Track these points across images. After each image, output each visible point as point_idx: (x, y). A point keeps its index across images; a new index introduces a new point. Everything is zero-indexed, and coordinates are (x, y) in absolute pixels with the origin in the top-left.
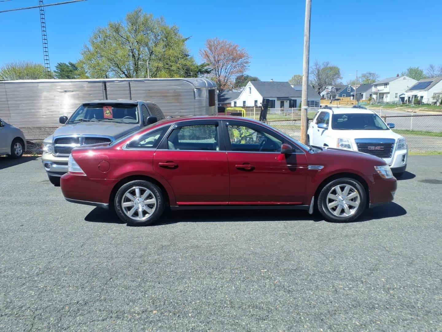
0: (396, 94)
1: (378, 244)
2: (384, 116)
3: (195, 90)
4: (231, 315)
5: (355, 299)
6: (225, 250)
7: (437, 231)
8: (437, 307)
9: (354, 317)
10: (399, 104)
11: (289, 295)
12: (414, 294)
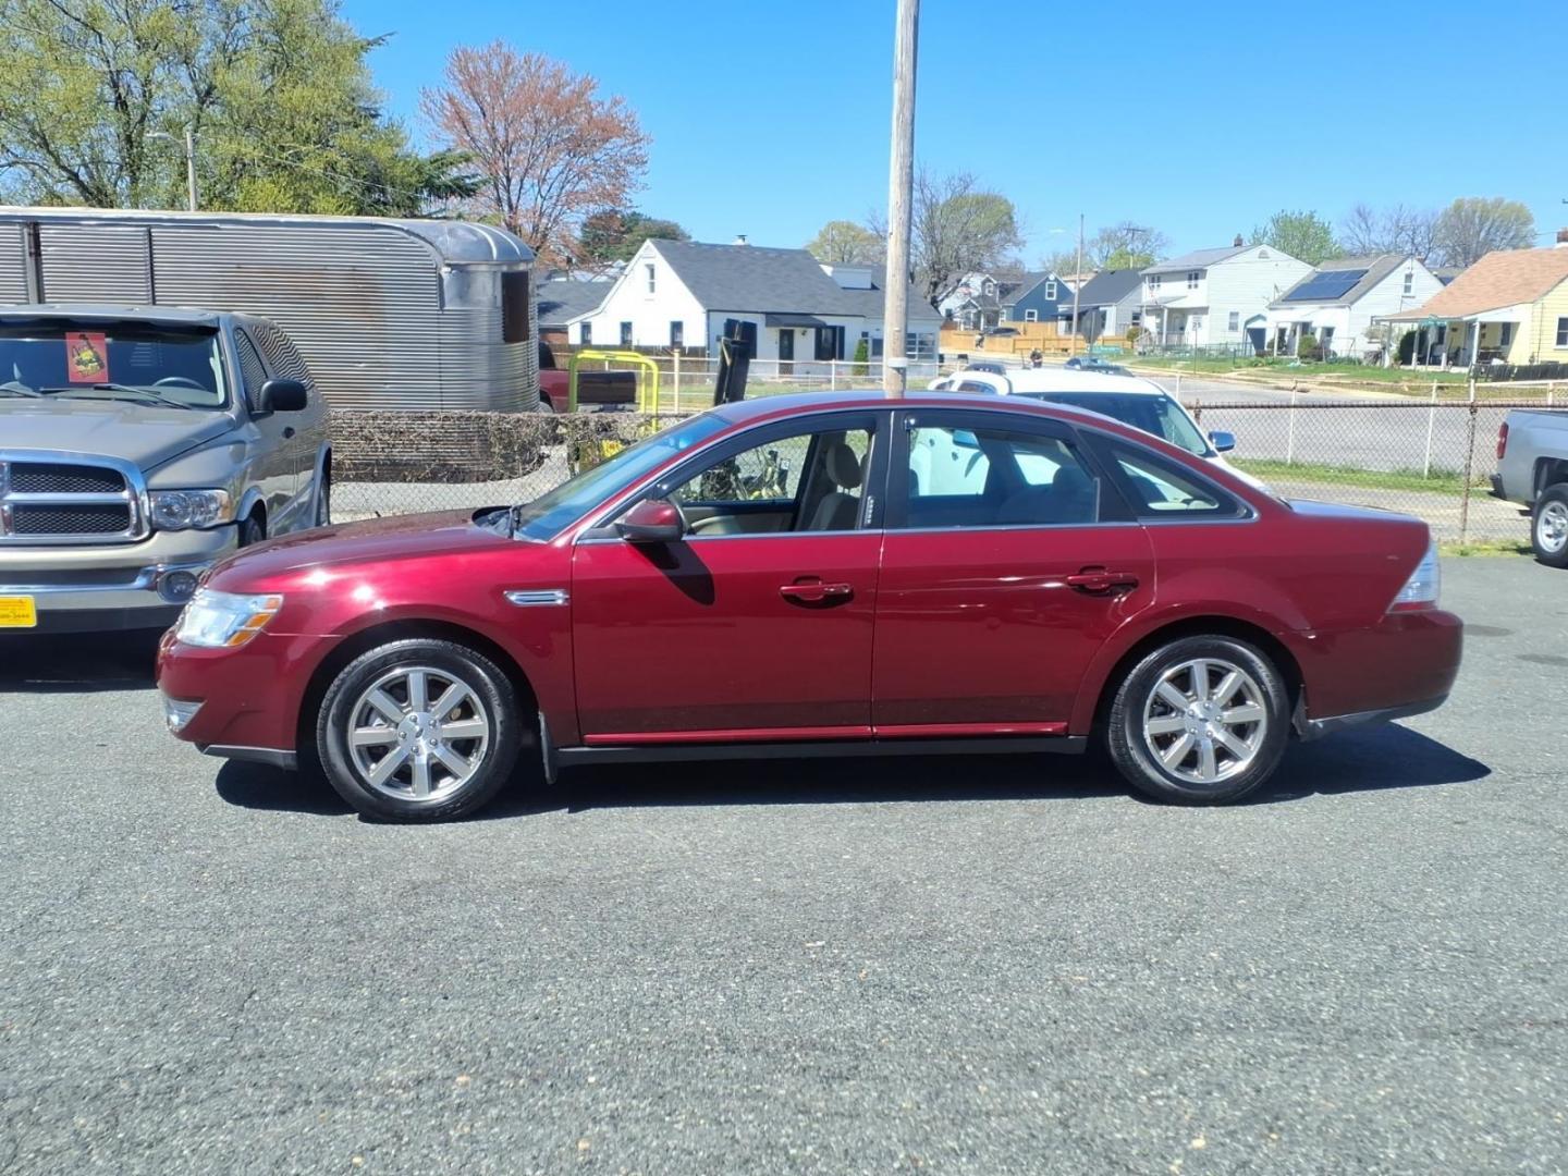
0: (1234, 315)
1: (1191, 854)
2: (1194, 404)
3: (445, 271)
4: (732, 1073)
5: (1131, 1010)
6: (662, 888)
7: (1383, 809)
8: (1377, 1017)
9: (1131, 1057)
10: (1245, 358)
11: (914, 1009)
12: (1311, 989)
